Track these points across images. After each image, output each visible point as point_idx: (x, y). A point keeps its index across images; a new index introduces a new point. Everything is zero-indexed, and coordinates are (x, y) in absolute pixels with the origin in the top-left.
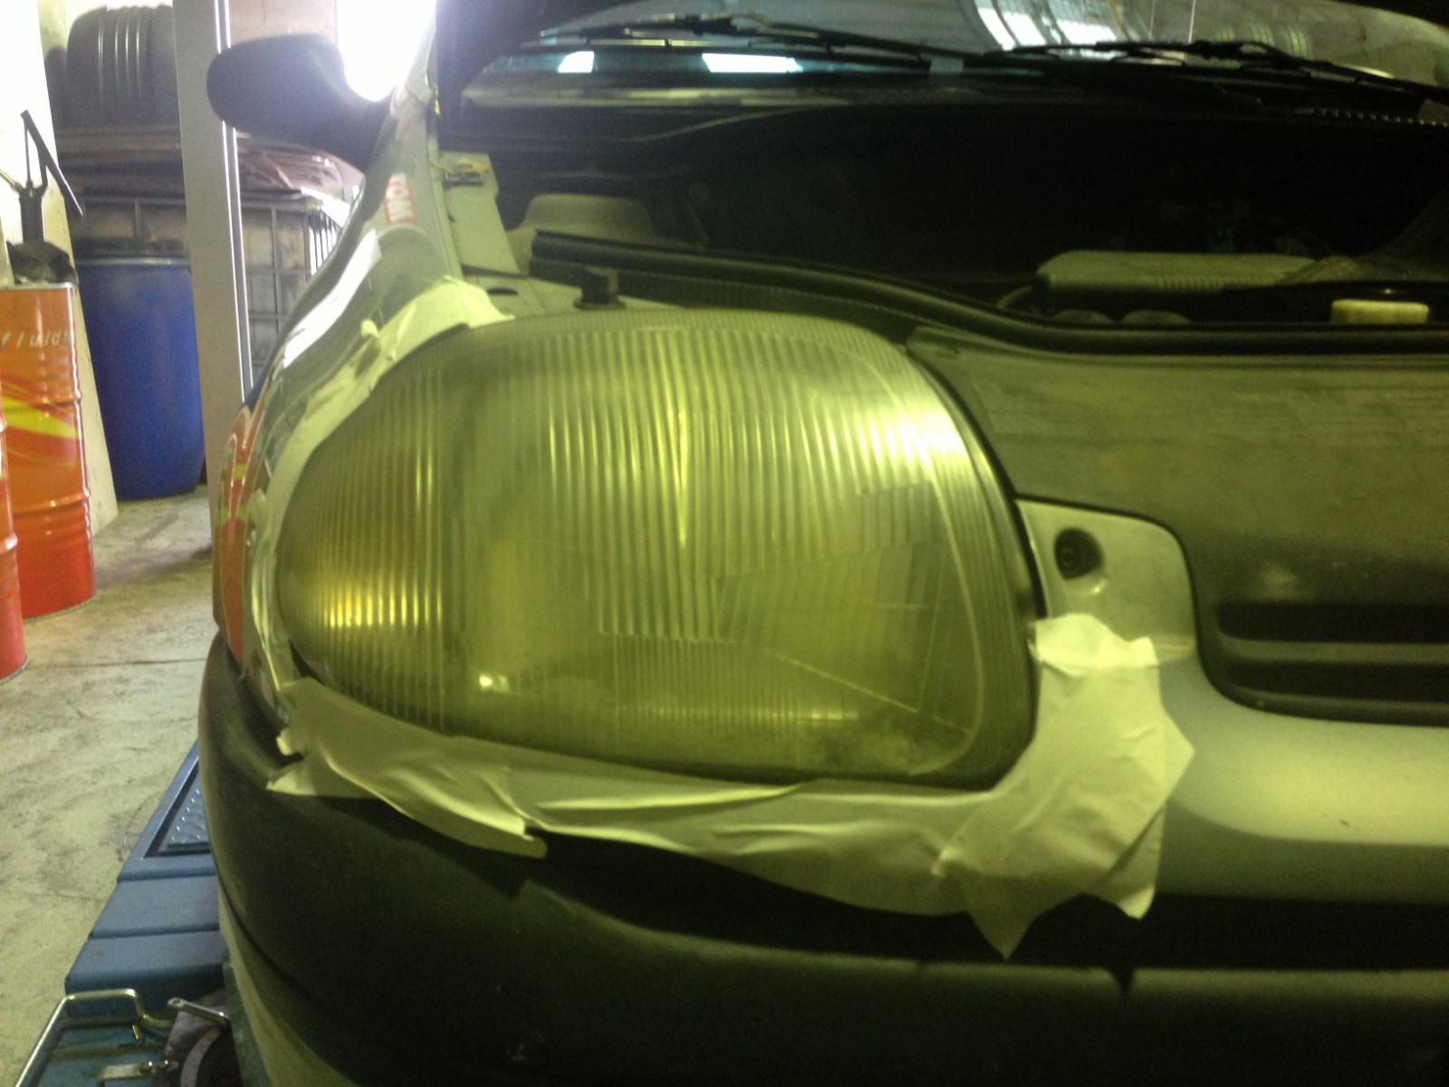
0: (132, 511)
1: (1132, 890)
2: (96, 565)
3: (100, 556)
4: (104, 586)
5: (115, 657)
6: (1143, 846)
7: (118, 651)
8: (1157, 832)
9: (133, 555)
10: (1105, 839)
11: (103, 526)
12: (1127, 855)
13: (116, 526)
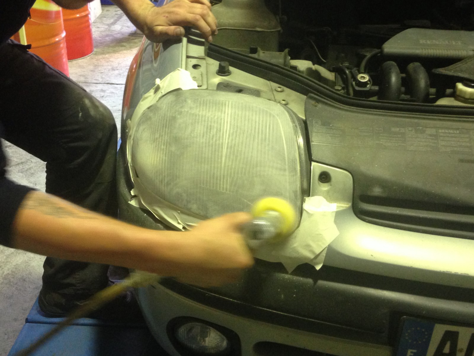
0: (107, 10)
1: (318, 264)
2: (93, 36)
3: (95, 32)
4: (97, 47)
5: (100, 80)
6: (321, 254)
7: (102, 78)
8: (325, 252)
9: (107, 33)
10: (312, 252)
11: (96, 17)
12: (317, 256)
13: (101, 17)
